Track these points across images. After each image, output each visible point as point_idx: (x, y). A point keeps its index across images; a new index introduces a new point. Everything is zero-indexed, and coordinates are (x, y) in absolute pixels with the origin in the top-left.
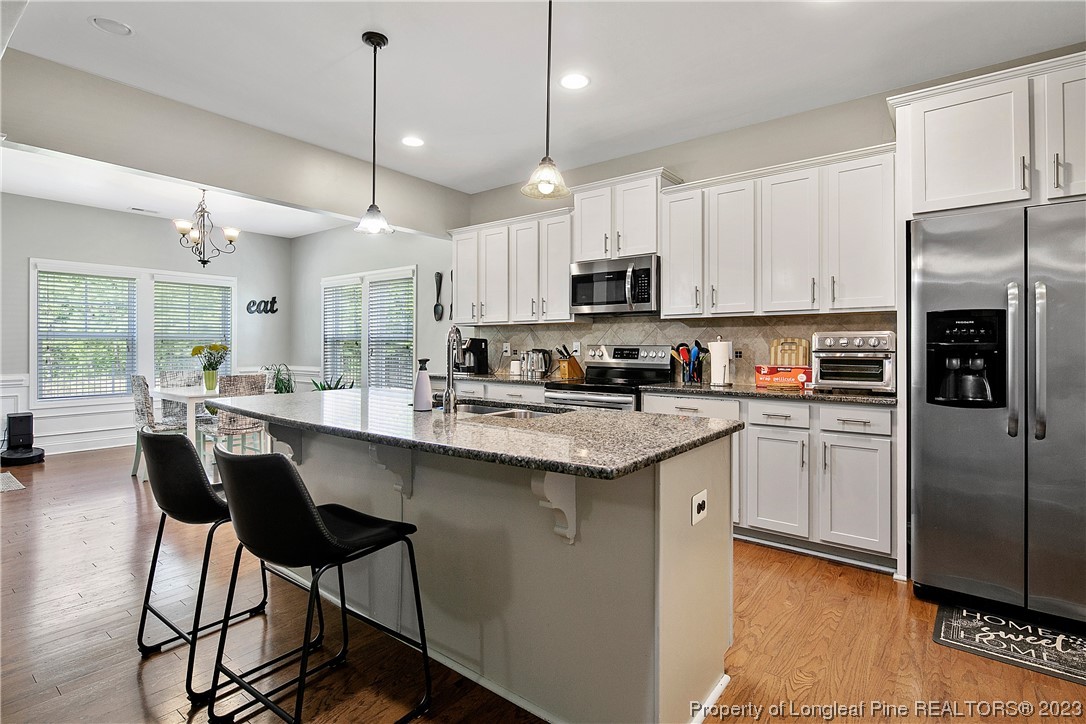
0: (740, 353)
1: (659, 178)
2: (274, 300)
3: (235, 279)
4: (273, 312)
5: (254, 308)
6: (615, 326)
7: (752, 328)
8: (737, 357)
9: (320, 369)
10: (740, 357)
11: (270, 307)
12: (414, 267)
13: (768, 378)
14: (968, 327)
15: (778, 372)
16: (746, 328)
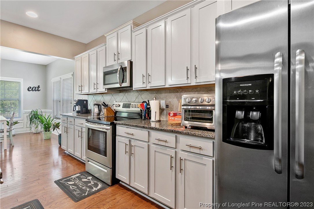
0: (168, 106)
1: (132, 25)
2: (39, 87)
3: (22, 79)
4: (38, 91)
5: (30, 90)
6: (126, 94)
7: (172, 94)
8: (167, 107)
9: (51, 111)
10: (168, 107)
11: (37, 89)
12: (72, 73)
13: (173, 118)
14: (248, 88)
15: (177, 115)
16: (170, 94)
